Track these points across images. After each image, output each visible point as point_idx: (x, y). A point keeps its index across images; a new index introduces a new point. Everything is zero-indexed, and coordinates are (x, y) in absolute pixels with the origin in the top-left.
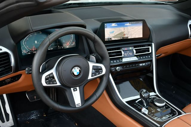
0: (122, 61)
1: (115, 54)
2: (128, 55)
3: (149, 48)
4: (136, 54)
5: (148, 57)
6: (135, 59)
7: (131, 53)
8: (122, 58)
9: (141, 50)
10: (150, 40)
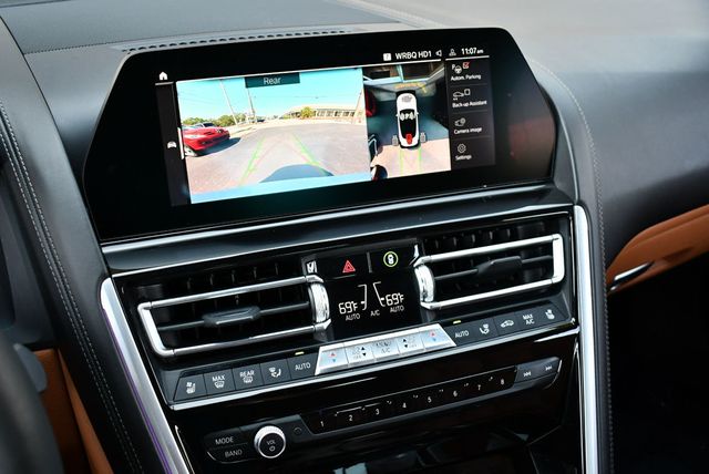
0: (311, 373)
1: (245, 315)
2: (365, 314)
3: (548, 247)
4: (437, 298)
5: (544, 322)
6: (427, 341)
7: (399, 297)
8: (310, 343)
9: (483, 267)
10: (559, 185)
